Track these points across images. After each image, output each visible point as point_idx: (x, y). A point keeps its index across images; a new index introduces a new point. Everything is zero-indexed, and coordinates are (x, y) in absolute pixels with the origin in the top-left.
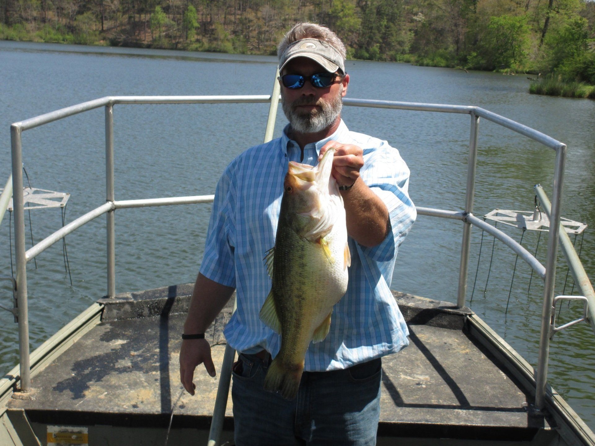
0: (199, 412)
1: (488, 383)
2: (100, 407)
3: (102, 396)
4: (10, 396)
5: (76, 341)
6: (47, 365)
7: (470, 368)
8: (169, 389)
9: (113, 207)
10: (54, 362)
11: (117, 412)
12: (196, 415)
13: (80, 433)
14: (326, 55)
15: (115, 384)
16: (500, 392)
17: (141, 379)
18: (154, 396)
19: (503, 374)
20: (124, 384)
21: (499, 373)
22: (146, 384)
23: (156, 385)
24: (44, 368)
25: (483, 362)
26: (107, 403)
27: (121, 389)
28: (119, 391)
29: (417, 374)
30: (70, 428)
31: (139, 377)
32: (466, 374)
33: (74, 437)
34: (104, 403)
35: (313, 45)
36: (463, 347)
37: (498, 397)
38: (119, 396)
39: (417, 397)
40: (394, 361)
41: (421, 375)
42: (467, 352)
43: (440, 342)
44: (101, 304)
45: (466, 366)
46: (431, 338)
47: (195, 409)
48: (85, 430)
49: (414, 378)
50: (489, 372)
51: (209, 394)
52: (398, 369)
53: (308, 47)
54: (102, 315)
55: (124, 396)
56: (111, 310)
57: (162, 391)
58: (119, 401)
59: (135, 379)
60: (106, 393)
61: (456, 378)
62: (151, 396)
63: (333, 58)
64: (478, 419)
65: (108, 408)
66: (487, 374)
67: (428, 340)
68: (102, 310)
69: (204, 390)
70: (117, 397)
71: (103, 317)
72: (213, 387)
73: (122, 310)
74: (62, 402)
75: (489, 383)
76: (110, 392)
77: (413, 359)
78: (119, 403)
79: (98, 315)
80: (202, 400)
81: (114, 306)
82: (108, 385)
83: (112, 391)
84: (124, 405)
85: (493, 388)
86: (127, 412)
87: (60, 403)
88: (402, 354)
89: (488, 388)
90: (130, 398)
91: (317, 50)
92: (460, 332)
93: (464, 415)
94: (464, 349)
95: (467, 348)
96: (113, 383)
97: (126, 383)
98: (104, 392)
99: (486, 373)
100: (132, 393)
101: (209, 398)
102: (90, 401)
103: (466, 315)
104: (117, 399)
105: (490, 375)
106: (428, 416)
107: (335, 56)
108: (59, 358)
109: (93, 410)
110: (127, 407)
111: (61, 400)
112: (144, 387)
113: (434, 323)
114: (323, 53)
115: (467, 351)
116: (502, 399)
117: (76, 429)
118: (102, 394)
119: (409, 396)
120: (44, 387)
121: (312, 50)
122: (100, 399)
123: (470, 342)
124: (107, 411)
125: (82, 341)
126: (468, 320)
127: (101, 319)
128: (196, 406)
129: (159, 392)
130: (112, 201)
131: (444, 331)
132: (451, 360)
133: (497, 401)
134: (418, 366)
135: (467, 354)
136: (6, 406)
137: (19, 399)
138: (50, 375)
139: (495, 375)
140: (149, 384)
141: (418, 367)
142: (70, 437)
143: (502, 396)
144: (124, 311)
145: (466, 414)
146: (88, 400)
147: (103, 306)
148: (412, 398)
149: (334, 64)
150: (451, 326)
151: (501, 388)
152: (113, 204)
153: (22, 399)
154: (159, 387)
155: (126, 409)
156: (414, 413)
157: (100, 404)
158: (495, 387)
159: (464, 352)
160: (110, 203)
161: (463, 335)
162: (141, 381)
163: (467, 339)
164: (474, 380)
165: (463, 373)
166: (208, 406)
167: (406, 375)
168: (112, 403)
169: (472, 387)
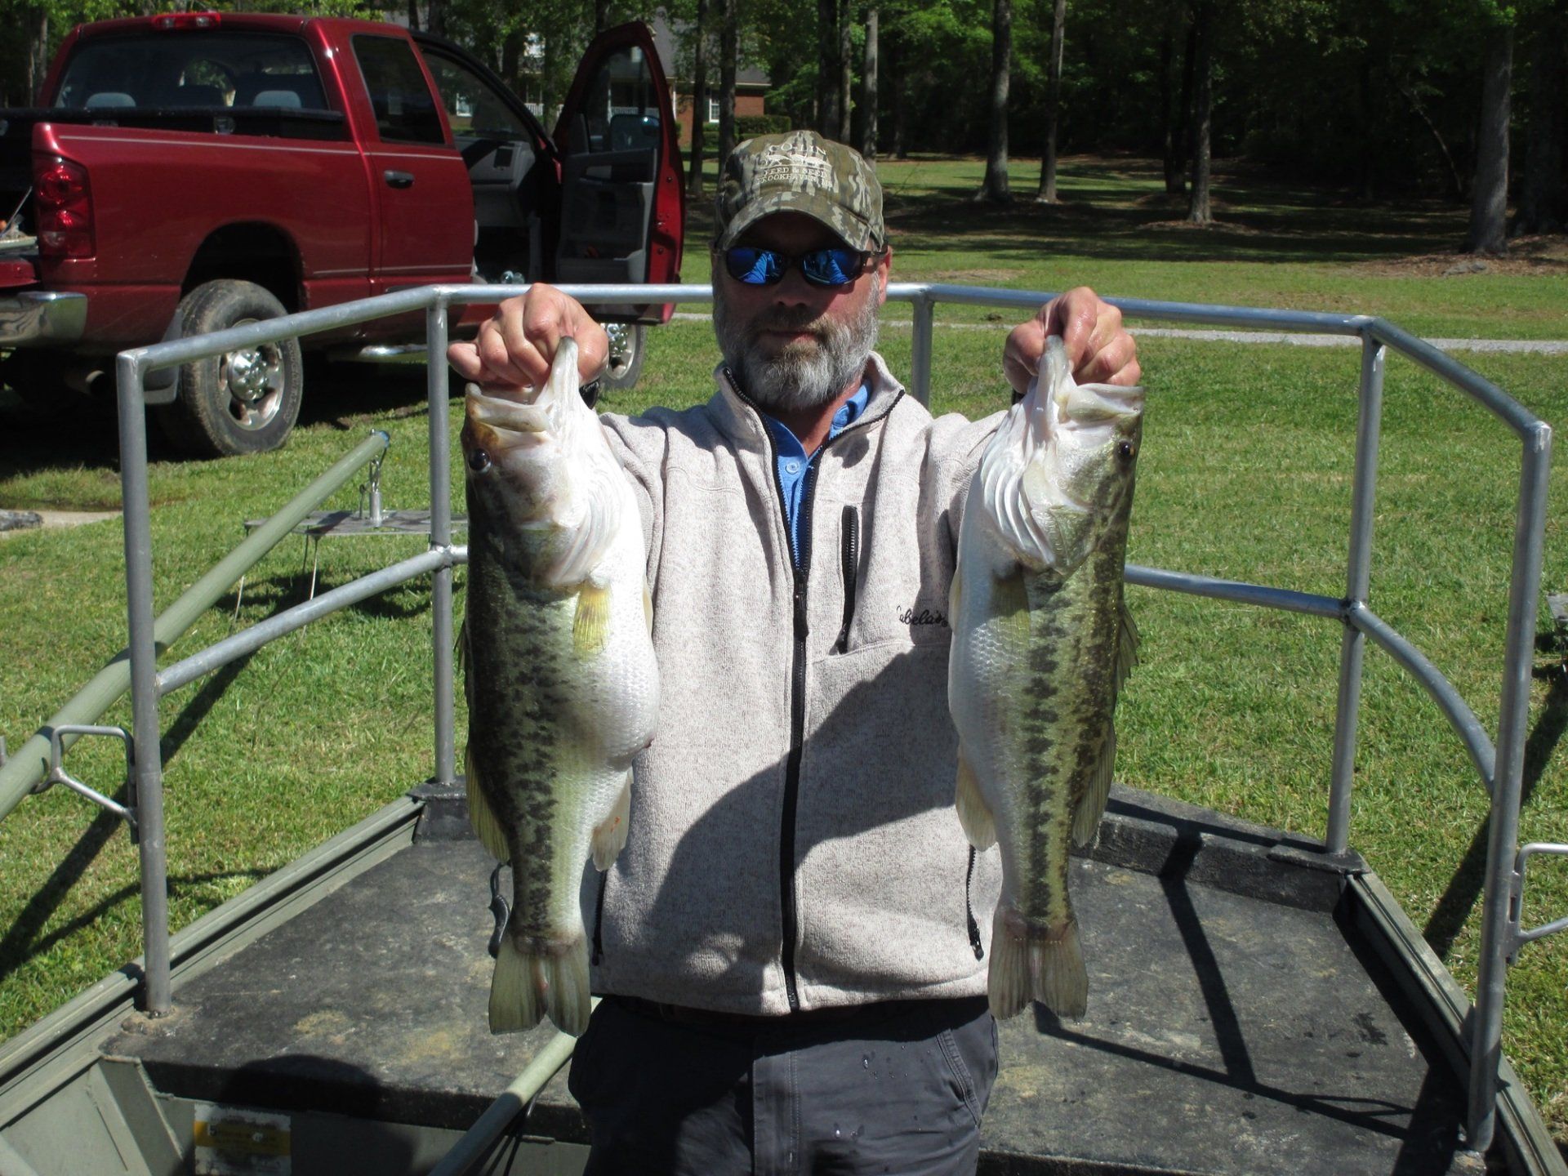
3: (338, 1039)
4: (119, 1024)
5: (332, 891)
6: (241, 949)
7: (1322, 1022)
9: (445, 559)
10: (261, 940)
13: (271, 1127)
15: (383, 1007)
17: (453, 999)
18: (464, 1047)
19: (1412, 1044)
20: (406, 1008)
21: (1401, 1039)
22: (459, 1012)
23: (482, 1016)
24: (230, 955)
27: (391, 1022)
28: (386, 1028)
29: (1170, 1029)
30: (248, 1115)
31: (449, 993)
32: (1308, 1037)
33: (257, 1136)
36: (1322, 960)
38: (380, 1039)
39: (1148, 1092)
40: (1119, 990)
41: (1181, 1032)
42: (1330, 976)
43: (1262, 944)
44: (415, 800)
45: (1313, 1015)
46: (1244, 930)
48: (284, 1122)
49: (1158, 1039)
50: (1374, 1036)
52: (1125, 1010)
54: (416, 828)
55: (393, 1039)
56: (440, 817)
58: (375, 1052)
59: (436, 997)
60: (353, 1030)
62: (459, 1043)
64: (1296, 1166)
66: (1365, 1042)
67: (1230, 936)
68: (418, 812)
70: (373, 1045)
71: (419, 832)
74: (236, 1046)
75: (1361, 1067)
76: (364, 1028)
77: (1175, 985)
78: (374, 1058)
79: (406, 826)
81: (447, 805)
82: (364, 1010)
83: (368, 1026)
84: (382, 1065)
85: (1366, 1081)
86: (383, 1084)
88: (1149, 970)
90: (405, 1048)
92: (1327, 919)
93: (1260, 1152)
94: (1323, 967)
95: (1331, 966)
96: (381, 1003)
97: (410, 1007)
98: (347, 1028)
99: (1363, 1037)
100: (416, 1034)
102: (304, 1049)
103: (1347, 873)
104: (371, 1048)
105: (1375, 1045)
106: (1161, 1149)
108: (278, 932)
110: (387, 1071)
111: (237, 1041)
112: (451, 1020)
113: (1261, 889)
115: (1333, 970)
117: (263, 1118)
118: (341, 1032)
119: (1127, 1090)
120: (208, 1005)
122: (333, 1046)
123: (1347, 948)
125: (349, 890)
126: (1350, 887)
127: (414, 837)
129: (482, 1034)
130: (445, 546)
131: (1285, 914)
132: (1276, 995)
134: (1182, 1007)
135: (1328, 979)
136: (100, 1047)
137: (139, 1032)
140: (466, 1012)
141: (1180, 1009)
142: (249, 1136)
145: (1266, 1151)
146: (301, 1045)
147: (419, 804)
150: (1305, 902)
152: (448, 552)
153: (144, 1032)
159: (1321, 974)
160: (441, 549)
161: (1331, 927)
162: (450, 1004)
163: (1340, 937)
165: (1298, 1035)
167: (1141, 1031)
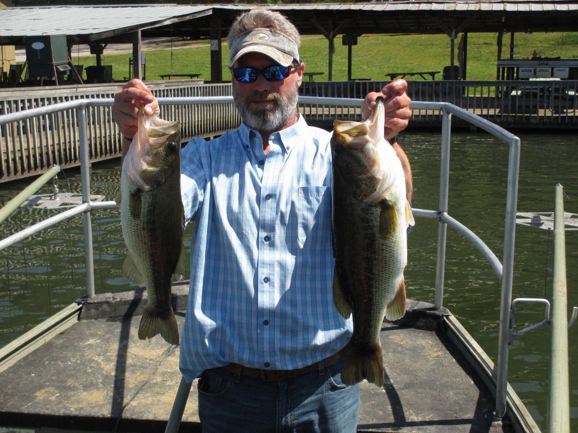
0: (145, 416)
1: (452, 388)
2: (47, 409)
3: (53, 398)
5: (47, 341)
6: (11, 365)
7: (438, 372)
8: (123, 391)
9: (89, 208)
10: (19, 361)
11: (62, 415)
12: (141, 419)
14: (280, 46)
15: (70, 385)
16: (463, 398)
17: (98, 381)
18: (104, 399)
20: (80, 385)
22: (101, 385)
23: (111, 387)
24: (7, 368)
25: (453, 366)
26: (55, 405)
27: (74, 391)
28: (72, 393)
30: (17, 430)
31: (97, 378)
32: (433, 378)
34: (53, 405)
35: (266, 36)
36: (435, 349)
37: (459, 403)
38: (70, 397)
39: (374, 402)
42: (439, 355)
43: (412, 344)
44: (79, 304)
45: (434, 370)
46: (405, 339)
47: (141, 412)
48: (32, 432)
50: (456, 376)
51: (160, 397)
53: (261, 38)
54: (79, 315)
55: (75, 397)
56: (89, 310)
57: (115, 394)
58: (68, 403)
59: (92, 380)
60: (58, 394)
61: (421, 382)
62: (102, 397)
63: (287, 49)
65: (55, 410)
66: (454, 379)
67: (400, 342)
68: (80, 310)
69: (157, 393)
70: (67, 400)
71: (81, 316)
72: (167, 390)
73: (100, 309)
74: (11, 403)
75: (454, 388)
76: (63, 393)
78: (67, 405)
79: (76, 314)
80: (152, 403)
81: (91, 305)
82: (63, 386)
83: (64, 393)
84: (71, 408)
85: (456, 394)
86: (72, 415)
87: (9, 404)
89: (451, 393)
90: (80, 400)
91: (270, 41)
92: (434, 333)
94: (436, 352)
95: (439, 351)
96: (69, 383)
97: (81, 384)
98: (56, 394)
99: (454, 377)
100: (84, 395)
101: (159, 401)
102: (39, 403)
103: (443, 316)
104: (66, 401)
105: (458, 379)
107: (290, 46)
108: (25, 358)
109: (39, 413)
110: (73, 410)
111: (11, 401)
112: (98, 389)
114: (276, 45)
115: (440, 353)
116: (463, 406)
117: (23, 431)
118: (54, 395)
119: (366, 402)
121: (265, 42)
122: (51, 401)
124: (53, 413)
125: (54, 340)
126: (444, 321)
127: (79, 319)
128: (143, 409)
129: (111, 394)
130: (88, 203)
131: (420, 333)
132: (419, 363)
133: (457, 408)
135: (438, 356)
138: (11, 375)
139: (462, 380)
140: (104, 385)
143: (465, 402)
144: (102, 310)
145: (421, 422)
146: (38, 401)
147: (81, 305)
148: (368, 404)
149: (288, 56)
150: (426, 328)
151: (465, 394)
152: (89, 205)
154: (112, 389)
155: (72, 411)
156: (366, 420)
157: (48, 406)
158: (459, 393)
159: (435, 354)
160: (86, 204)
162: (97, 382)
164: (439, 385)
165: (429, 378)
166: (155, 410)
168: (60, 406)
169: (435, 392)
